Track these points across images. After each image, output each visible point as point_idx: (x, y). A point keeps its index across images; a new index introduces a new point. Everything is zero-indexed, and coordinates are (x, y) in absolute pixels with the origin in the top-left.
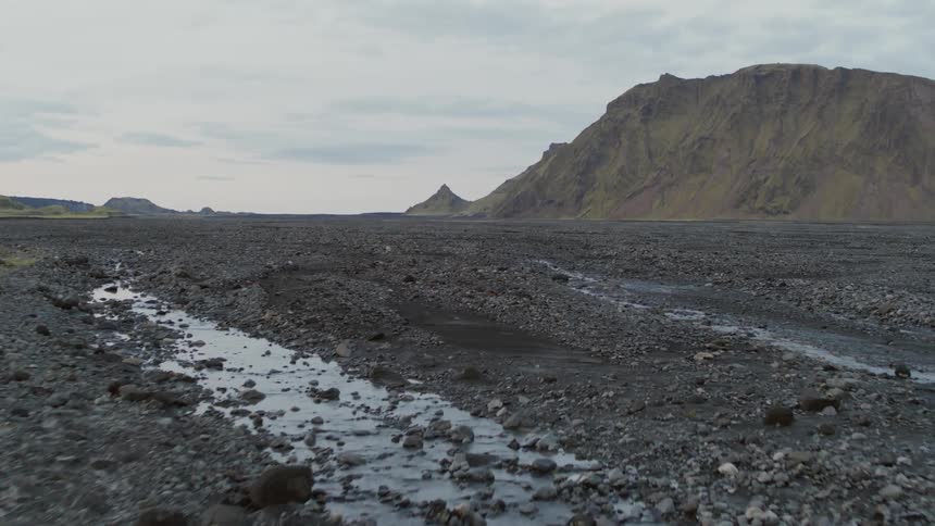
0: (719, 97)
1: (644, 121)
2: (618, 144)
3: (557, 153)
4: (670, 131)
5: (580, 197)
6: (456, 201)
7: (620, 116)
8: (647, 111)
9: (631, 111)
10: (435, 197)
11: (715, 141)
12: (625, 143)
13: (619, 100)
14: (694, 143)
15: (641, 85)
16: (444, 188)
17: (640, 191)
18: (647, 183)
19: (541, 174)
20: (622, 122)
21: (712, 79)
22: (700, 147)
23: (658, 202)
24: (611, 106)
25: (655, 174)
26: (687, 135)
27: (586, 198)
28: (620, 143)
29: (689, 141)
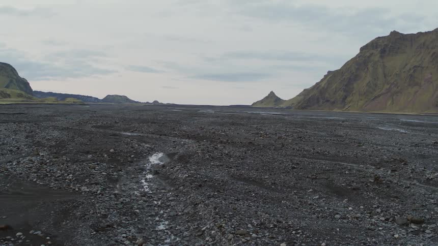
0: (424, 44)
1: (382, 57)
2: (366, 69)
3: (332, 76)
4: (396, 63)
5: (345, 97)
6: (278, 100)
7: (368, 54)
8: (383, 52)
9: (374, 51)
10: (267, 98)
11: (423, 68)
12: (371, 69)
13: (367, 46)
14: (410, 69)
15: (379, 37)
16: (272, 93)
17: (379, 96)
18: (383, 91)
19: (323, 85)
20: (369, 57)
21: (420, 34)
22: (414, 71)
23: (389, 102)
24: (362, 49)
25: (388, 86)
26: (406, 65)
27: (349, 99)
28: (368, 68)
29: (408, 67)
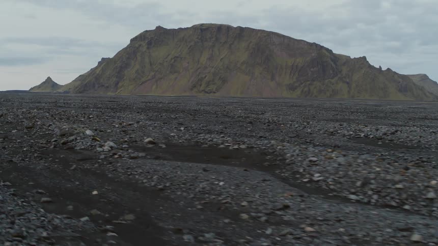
0: (183, 38)
1: (148, 48)
2: (135, 59)
3: (105, 62)
4: (161, 53)
5: (117, 83)
6: (55, 85)
7: (137, 45)
8: (149, 44)
9: (142, 43)
10: (44, 83)
11: (181, 58)
12: (139, 58)
13: (136, 38)
14: (172, 59)
15: (147, 31)
16: (49, 79)
17: (146, 81)
18: (149, 77)
19: (98, 72)
20: (138, 48)
21: (180, 29)
22: (175, 61)
23: (154, 87)
24: (132, 40)
25: (153, 74)
26: (169, 55)
27: (120, 84)
28: (137, 58)
29: (170, 57)
